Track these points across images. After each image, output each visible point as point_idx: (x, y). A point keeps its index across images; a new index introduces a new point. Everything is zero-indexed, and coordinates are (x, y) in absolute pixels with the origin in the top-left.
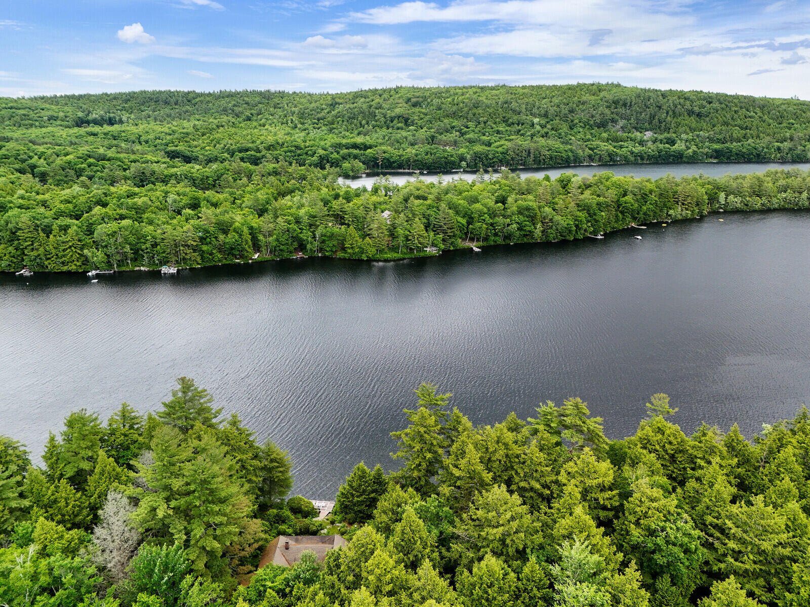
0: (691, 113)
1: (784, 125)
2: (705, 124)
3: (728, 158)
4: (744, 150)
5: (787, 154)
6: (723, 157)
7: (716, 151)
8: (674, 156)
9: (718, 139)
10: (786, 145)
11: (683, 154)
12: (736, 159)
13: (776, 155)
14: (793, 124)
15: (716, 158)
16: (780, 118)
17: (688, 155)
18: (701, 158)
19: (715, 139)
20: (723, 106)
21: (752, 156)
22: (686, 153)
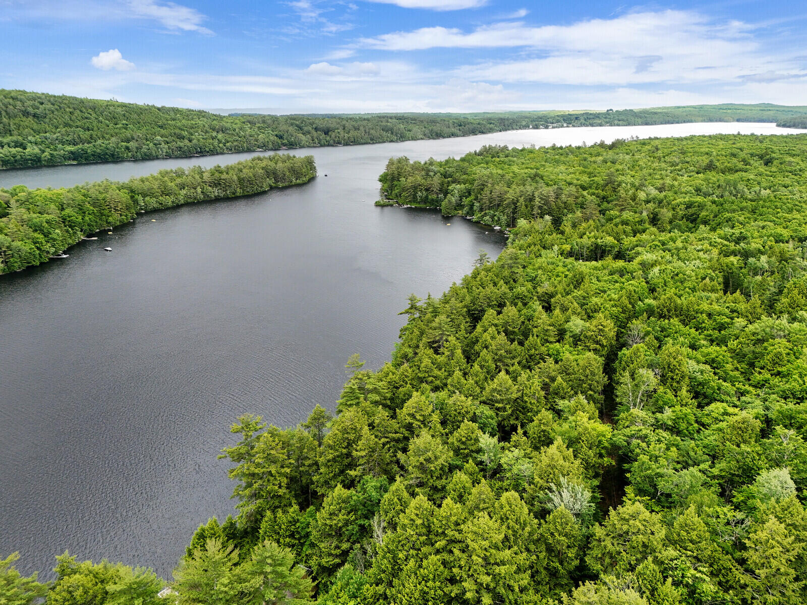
0: (26, 114)
1: (120, 125)
2: (46, 125)
3: (86, 159)
4: (98, 151)
5: (136, 153)
6: (82, 159)
7: (72, 152)
8: (31, 160)
9: (67, 140)
10: (132, 145)
11: (40, 158)
12: (93, 160)
13: (127, 154)
14: (127, 125)
15: (74, 160)
16: (114, 118)
17: (46, 159)
18: (59, 160)
19: (64, 140)
20: (56, 107)
21: (107, 156)
22: (43, 156)
